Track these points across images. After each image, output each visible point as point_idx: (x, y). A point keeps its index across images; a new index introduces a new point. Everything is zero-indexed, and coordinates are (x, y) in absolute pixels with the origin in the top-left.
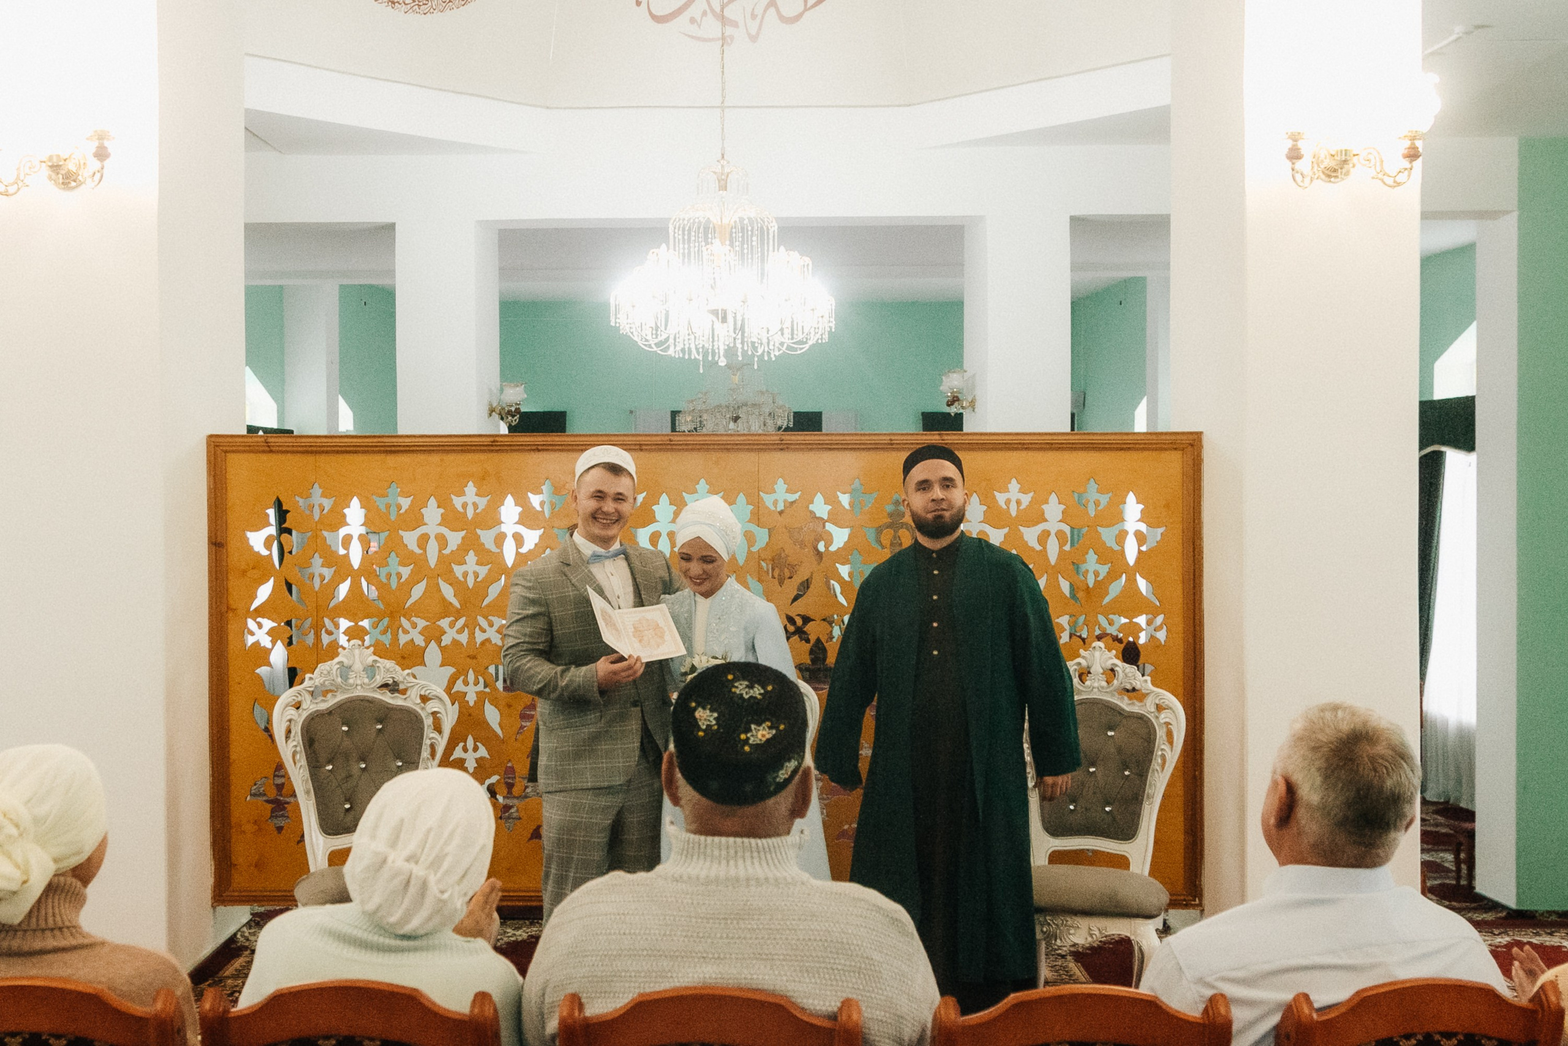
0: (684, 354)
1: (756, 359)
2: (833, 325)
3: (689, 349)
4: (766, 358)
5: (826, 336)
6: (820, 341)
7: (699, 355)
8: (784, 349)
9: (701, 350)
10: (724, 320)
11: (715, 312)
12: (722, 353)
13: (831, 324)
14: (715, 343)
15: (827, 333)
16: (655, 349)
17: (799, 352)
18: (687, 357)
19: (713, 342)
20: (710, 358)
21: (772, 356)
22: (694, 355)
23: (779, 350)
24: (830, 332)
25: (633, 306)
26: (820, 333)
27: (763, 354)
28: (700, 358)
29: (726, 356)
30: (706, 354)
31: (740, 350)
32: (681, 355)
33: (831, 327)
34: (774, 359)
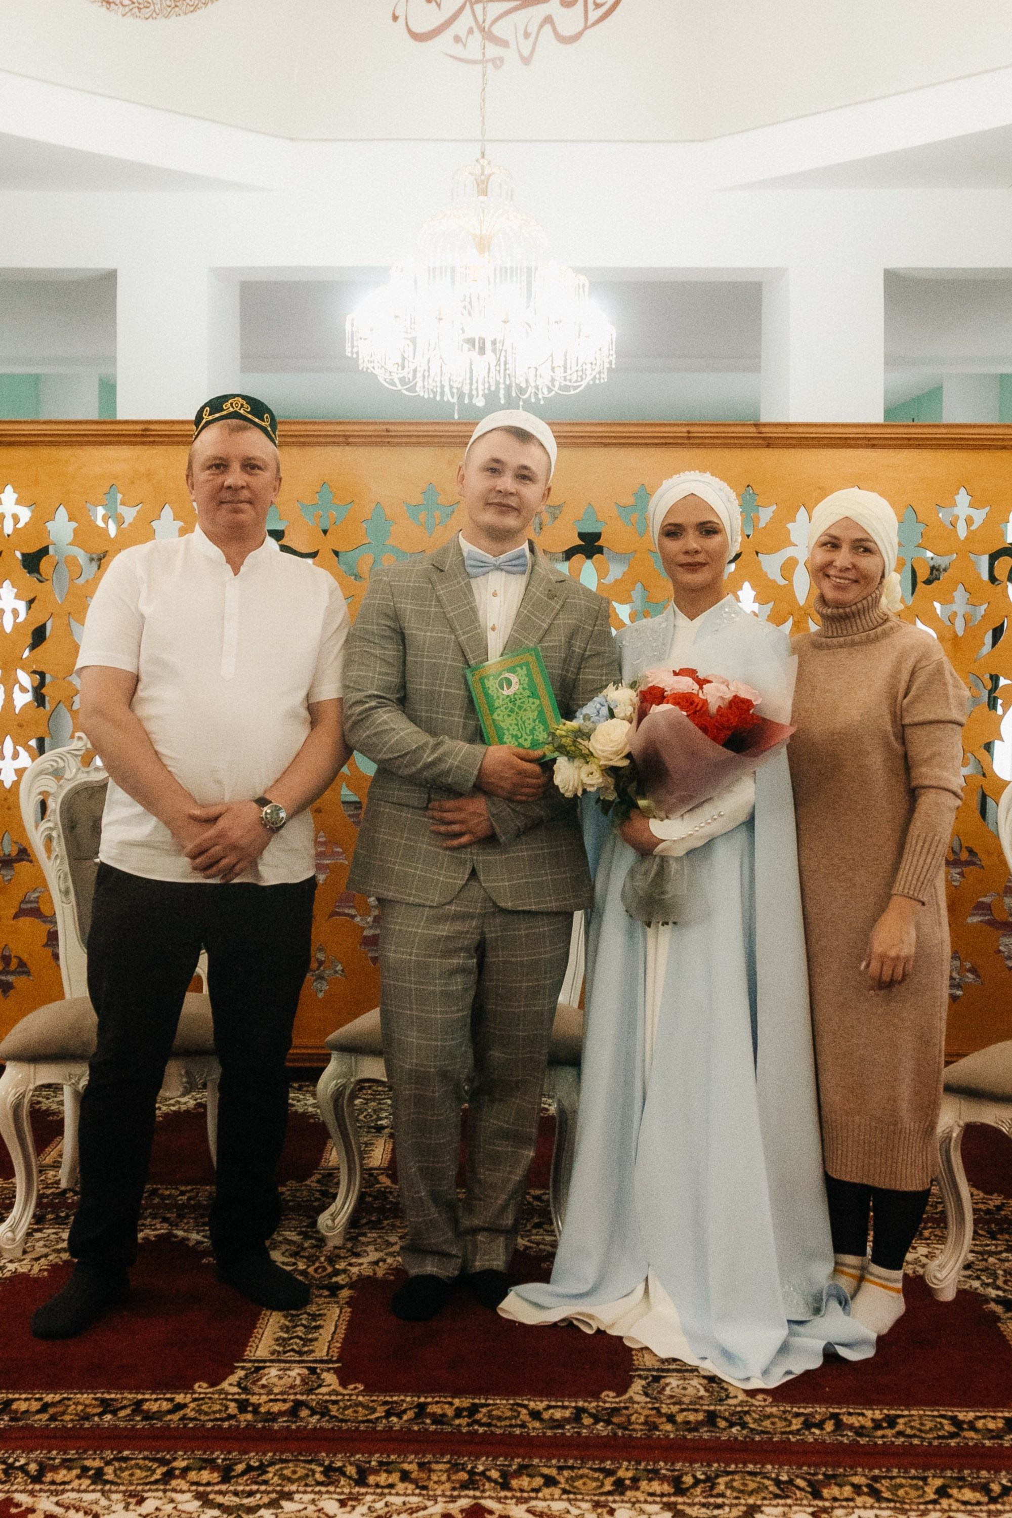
0: (435, 393)
1: (521, 403)
2: (613, 358)
3: (442, 387)
4: (533, 400)
5: (605, 376)
6: (597, 382)
7: (453, 397)
8: (556, 389)
9: (455, 391)
10: (482, 350)
11: (471, 342)
12: (481, 393)
13: (611, 358)
14: (474, 387)
15: (606, 370)
16: (400, 387)
17: (572, 392)
18: (438, 398)
19: (471, 384)
20: (466, 401)
21: (540, 396)
22: (448, 397)
23: (550, 390)
24: (610, 370)
25: (372, 330)
26: (597, 370)
27: (530, 396)
28: (455, 400)
29: (484, 396)
30: (461, 396)
31: (502, 392)
32: (431, 396)
33: (610, 363)
34: (542, 402)
